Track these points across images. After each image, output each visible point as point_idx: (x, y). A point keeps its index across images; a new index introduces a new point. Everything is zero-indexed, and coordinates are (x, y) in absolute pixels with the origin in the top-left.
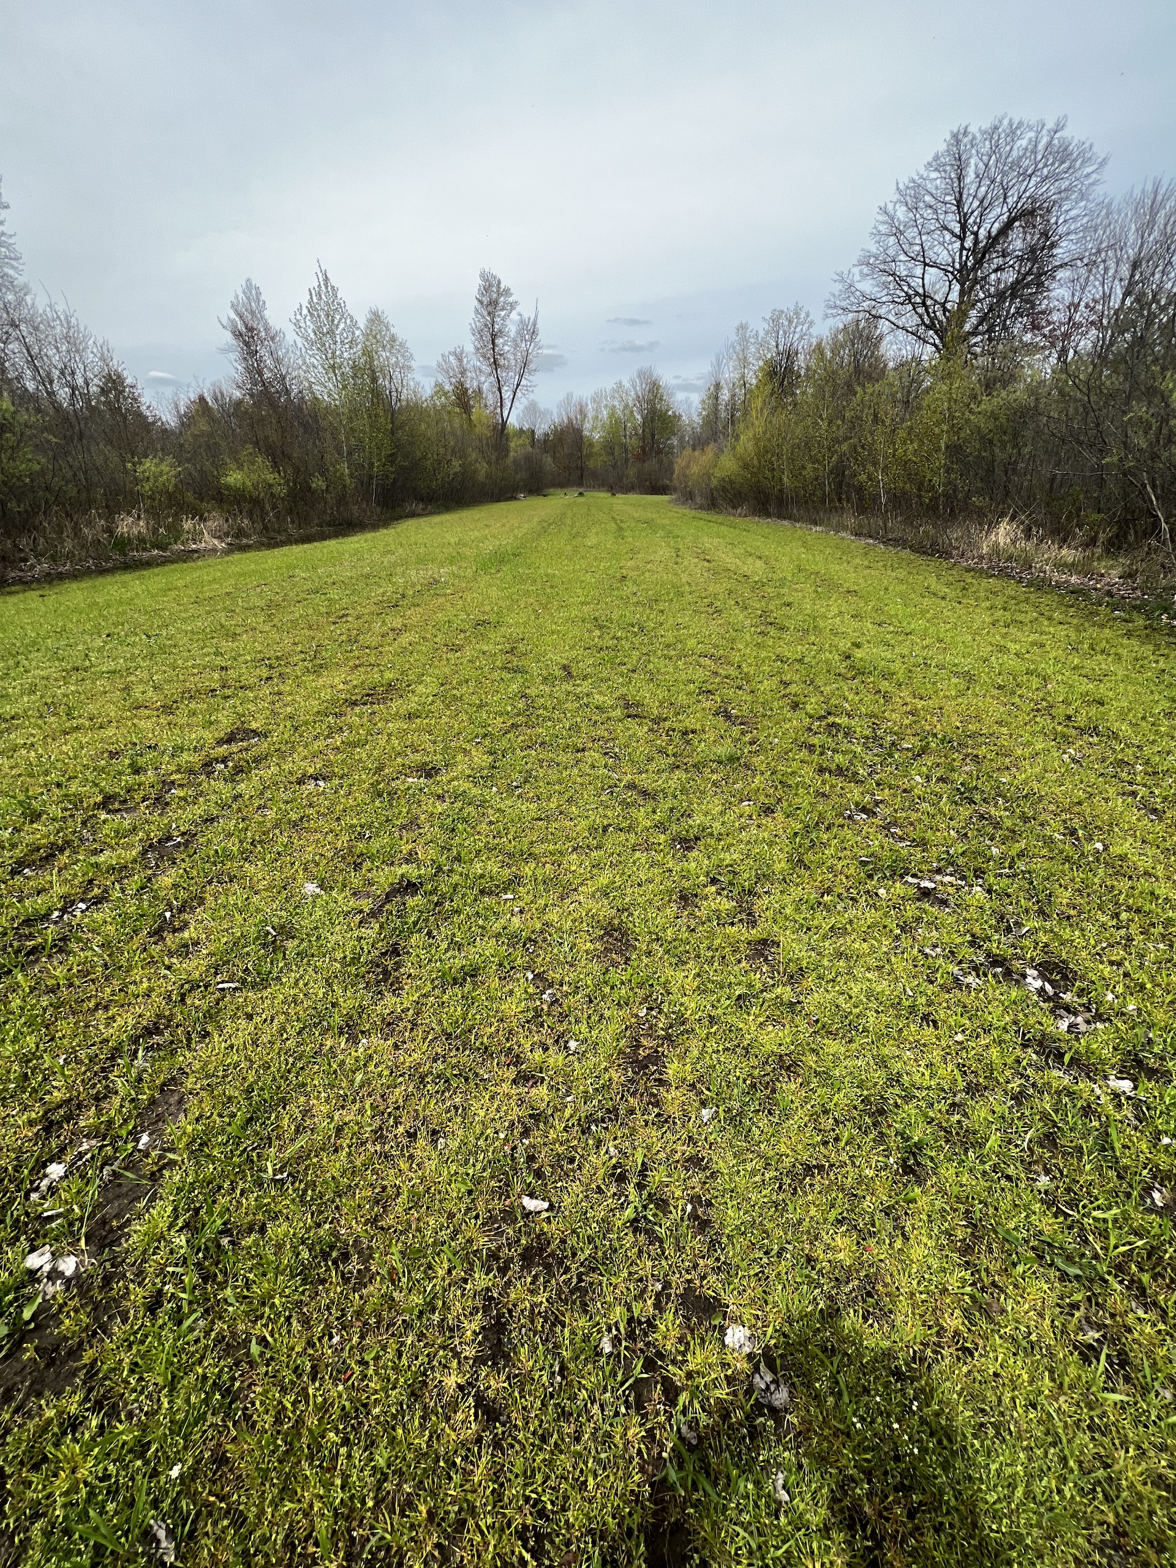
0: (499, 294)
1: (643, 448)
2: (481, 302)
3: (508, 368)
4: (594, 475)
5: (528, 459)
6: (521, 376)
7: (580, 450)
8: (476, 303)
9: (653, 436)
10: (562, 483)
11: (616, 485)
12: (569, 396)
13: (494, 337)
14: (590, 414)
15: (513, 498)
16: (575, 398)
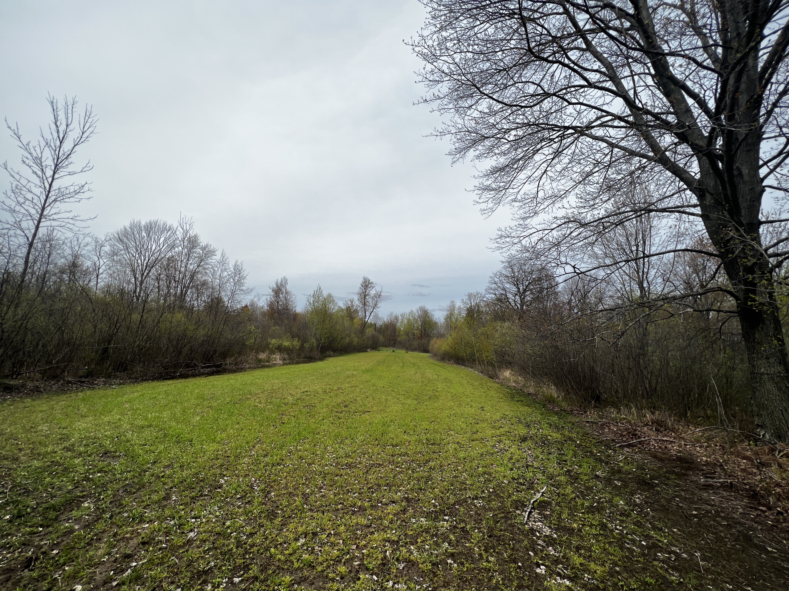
0: (369, 283)
1: (421, 335)
2: (362, 285)
3: (369, 306)
4: (400, 343)
5: (373, 336)
6: (374, 309)
7: (395, 333)
8: (360, 286)
9: (425, 330)
10: (386, 345)
11: (409, 348)
12: (391, 314)
13: (365, 296)
14: (400, 320)
15: (366, 351)
16: (394, 314)
